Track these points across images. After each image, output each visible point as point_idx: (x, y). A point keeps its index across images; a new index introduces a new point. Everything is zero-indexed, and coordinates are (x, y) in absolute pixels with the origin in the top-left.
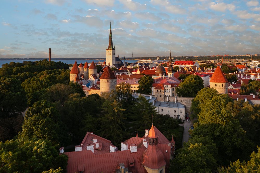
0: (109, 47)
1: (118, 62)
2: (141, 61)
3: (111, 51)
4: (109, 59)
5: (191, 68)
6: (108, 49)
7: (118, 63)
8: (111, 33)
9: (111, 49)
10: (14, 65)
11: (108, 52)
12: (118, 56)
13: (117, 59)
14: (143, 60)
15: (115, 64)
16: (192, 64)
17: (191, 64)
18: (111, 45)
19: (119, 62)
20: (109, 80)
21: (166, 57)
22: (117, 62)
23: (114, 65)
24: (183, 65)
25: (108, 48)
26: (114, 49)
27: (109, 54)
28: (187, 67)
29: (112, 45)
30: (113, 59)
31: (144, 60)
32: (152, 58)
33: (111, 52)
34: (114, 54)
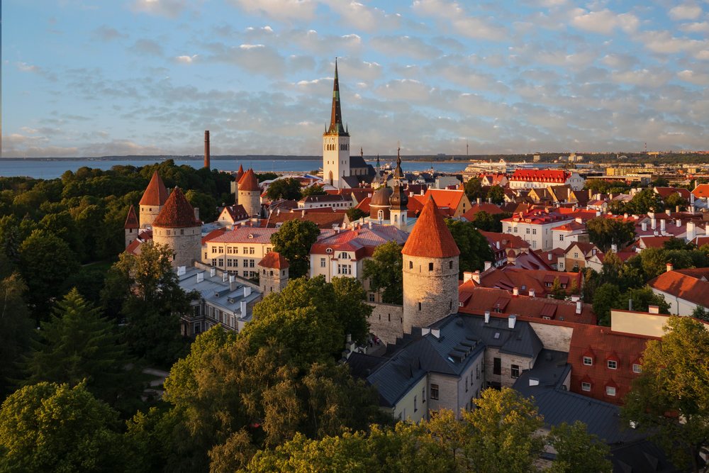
0: (332, 128)
1: (359, 170)
2: (477, 165)
3: (337, 138)
4: (331, 162)
5: (551, 191)
6: (327, 134)
7: (358, 174)
8: (336, 88)
9: (335, 135)
11: (328, 143)
12: (362, 153)
13: (356, 162)
14: (482, 164)
15: (347, 174)
16: (560, 180)
17: (558, 179)
18: (336, 122)
19: (364, 171)
20: (172, 230)
21: (562, 155)
22: (354, 170)
23: (344, 178)
24: (534, 183)
25: (329, 132)
26: (343, 134)
27: (331, 148)
28: (538, 187)
29: (340, 122)
30: (341, 163)
31: (484, 164)
33: (335, 140)
34: (344, 147)
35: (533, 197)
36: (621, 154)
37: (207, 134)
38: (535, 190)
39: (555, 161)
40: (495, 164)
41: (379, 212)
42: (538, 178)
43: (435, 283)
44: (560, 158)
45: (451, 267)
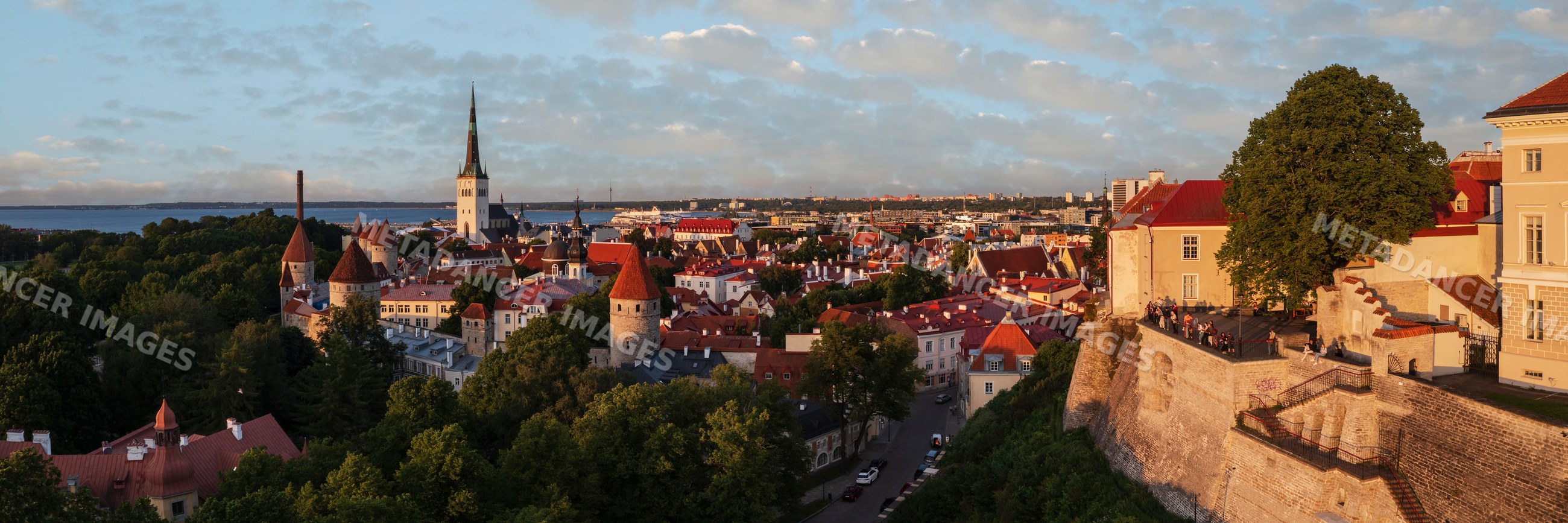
0: (467, 168)
1: (499, 221)
2: (626, 214)
3: (474, 181)
4: (466, 212)
5: (719, 243)
6: (461, 176)
7: (499, 226)
8: (473, 119)
9: (472, 177)
10: (172, 226)
11: (463, 187)
12: (502, 200)
13: (497, 211)
14: (632, 213)
15: (486, 226)
16: (728, 231)
17: (726, 230)
18: (473, 161)
19: (504, 223)
21: (722, 201)
22: (493, 222)
23: (482, 230)
24: (702, 234)
25: (464, 172)
26: (482, 176)
27: (466, 193)
28: (705, 238)
29: (478, 162)
30: (479, 211)
31: (634, 213)
32: (664, 206)
33: (471, 184)
34: (482, 193)
35: (701, 250)
36: (786, 200)
37: (300, 174)
38: (703, 242)
39: (715, 209)
40: (647, 213)
41: (553, 266)
42: (705, 230)
43: (642, 323)
44: (720, 205)
45: (655, 309)
